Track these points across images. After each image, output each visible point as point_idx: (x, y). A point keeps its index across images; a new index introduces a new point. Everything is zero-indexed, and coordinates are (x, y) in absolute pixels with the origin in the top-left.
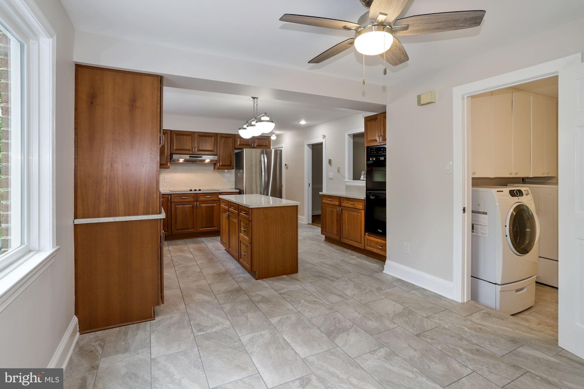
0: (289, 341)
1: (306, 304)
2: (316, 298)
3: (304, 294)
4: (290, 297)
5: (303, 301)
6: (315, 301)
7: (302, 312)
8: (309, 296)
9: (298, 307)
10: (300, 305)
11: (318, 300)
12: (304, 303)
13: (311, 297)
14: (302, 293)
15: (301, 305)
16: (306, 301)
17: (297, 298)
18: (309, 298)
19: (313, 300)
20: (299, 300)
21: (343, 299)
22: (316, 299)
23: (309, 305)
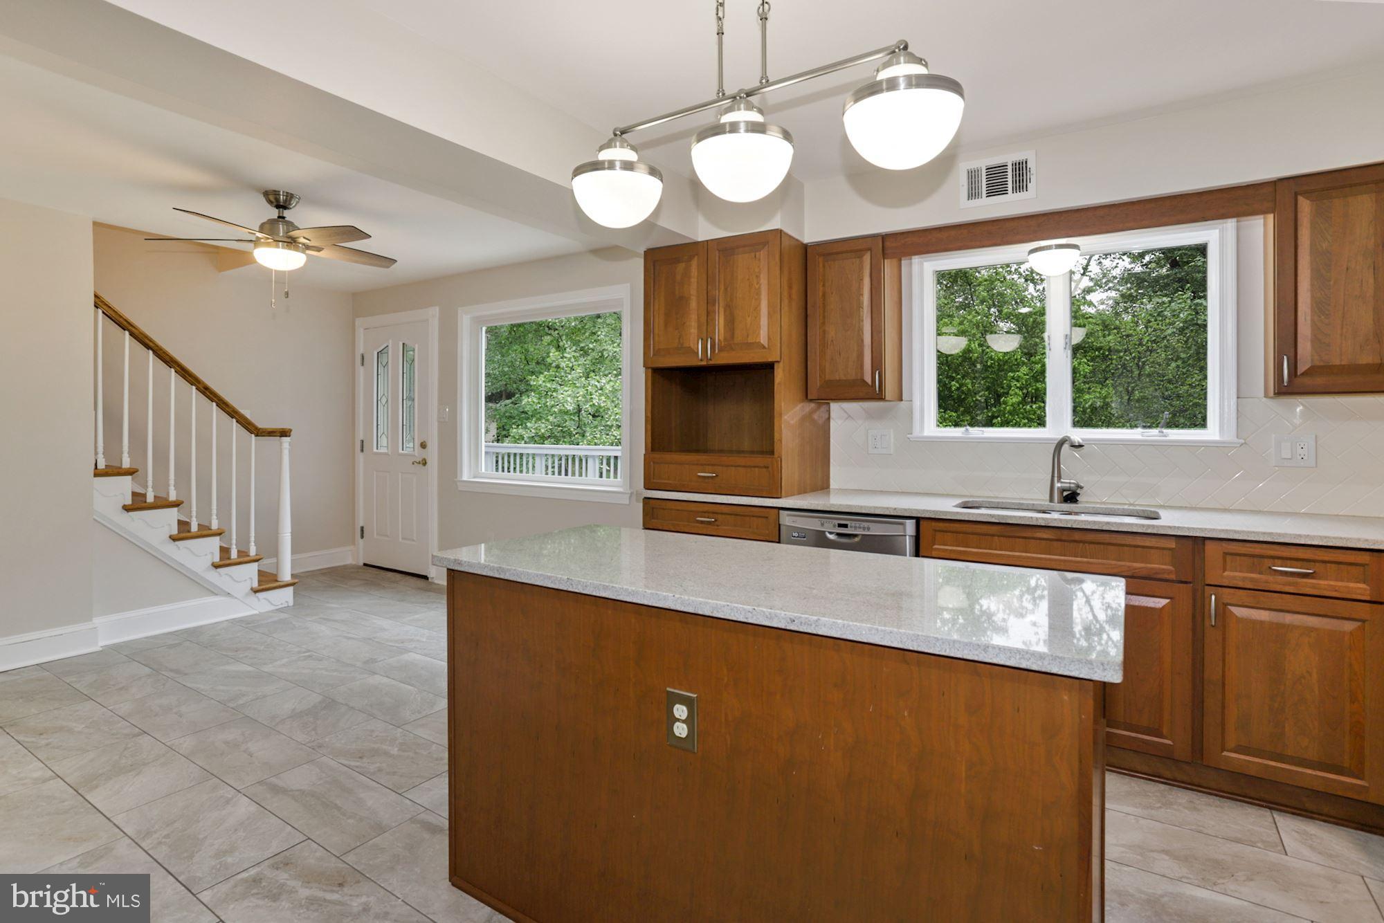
0: (402, 685)
1: (385, 747)
2: (357, 767)
3: (394, 773)
4: (435, 756)
5: (395, 751)
6: (360, 758)
7: (391, 726)
8: (380, 770)
9: (404, 736)
10: (400, 741)
11: (353, 763)
12: (389, 748)
13: (372, 768)
14: (401, 776)
15: (397, 742)
16: (386, 753)
17: (412, 758)
18: (378, 765)
19: (365, 760)
20: (404, 751)
21: (274, 780)
22: (358, 764)
23: (376, 746)
